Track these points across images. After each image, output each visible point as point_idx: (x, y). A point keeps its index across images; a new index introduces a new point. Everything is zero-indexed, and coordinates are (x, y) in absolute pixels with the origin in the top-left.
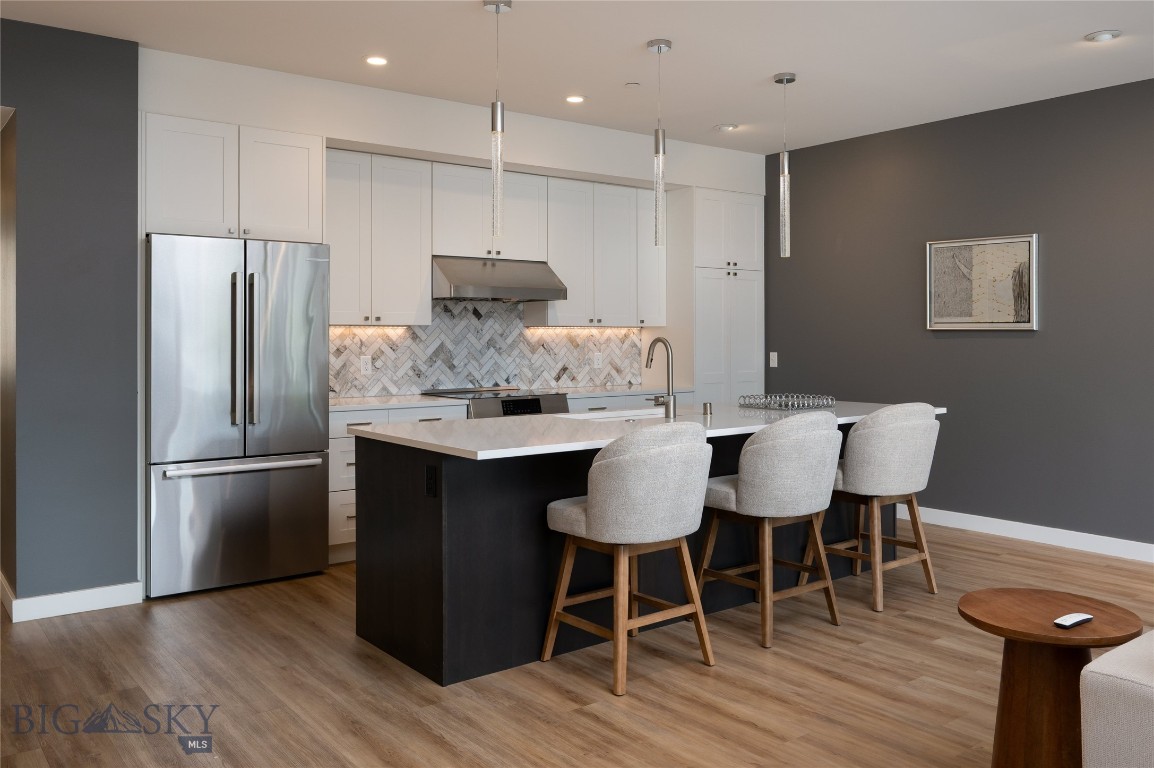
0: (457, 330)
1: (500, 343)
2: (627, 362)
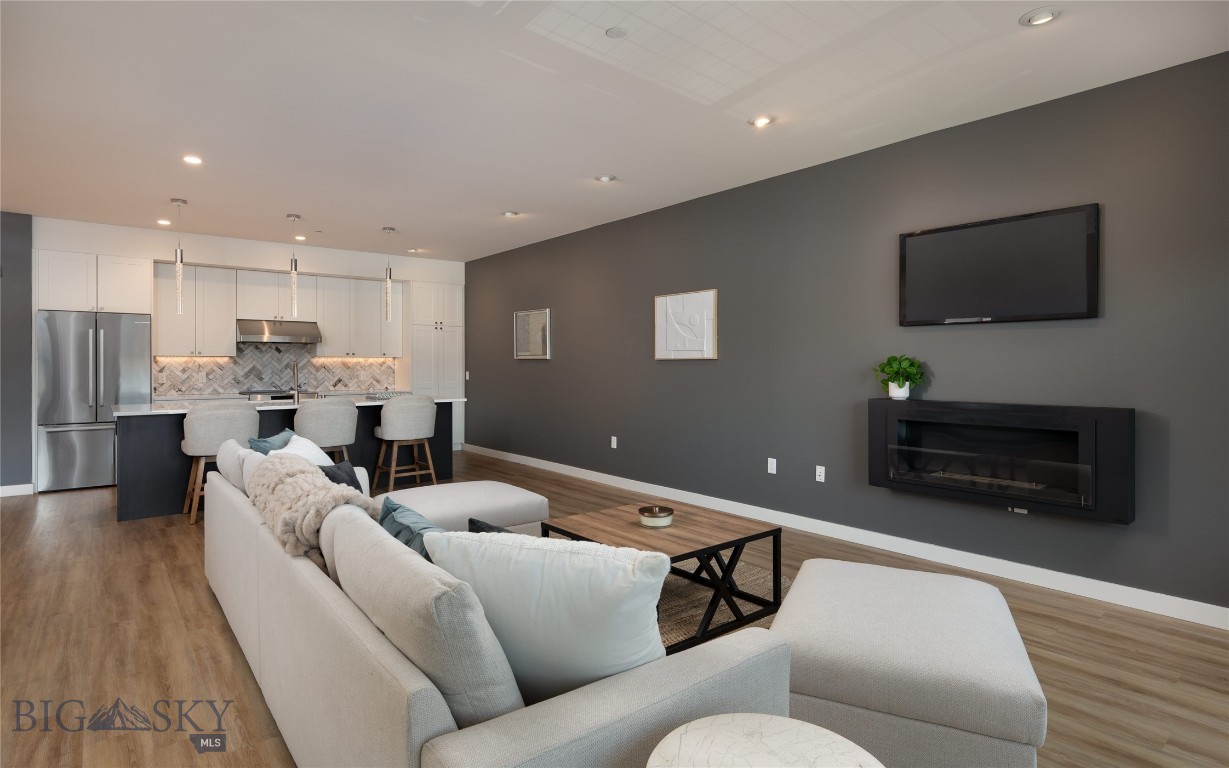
0: (264, 359)
1: (295, 366)
2: (384, 377)
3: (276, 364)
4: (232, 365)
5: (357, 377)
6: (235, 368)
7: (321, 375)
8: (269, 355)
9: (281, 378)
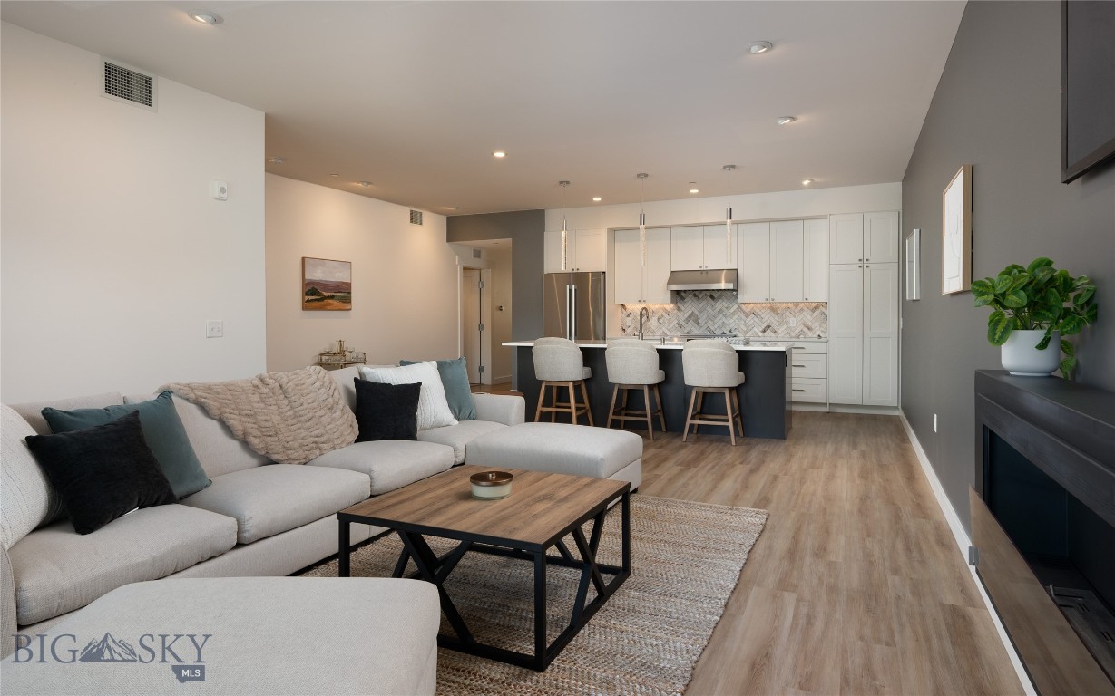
0: (701, 306)
1: (726, 312)
2: (817, 324)
3: (710, 310)
4: (676, 311)
5: (787, 323)
6: (678, 313)
7: (750, 320)
8: (704, 303)
9: (715, 324)
